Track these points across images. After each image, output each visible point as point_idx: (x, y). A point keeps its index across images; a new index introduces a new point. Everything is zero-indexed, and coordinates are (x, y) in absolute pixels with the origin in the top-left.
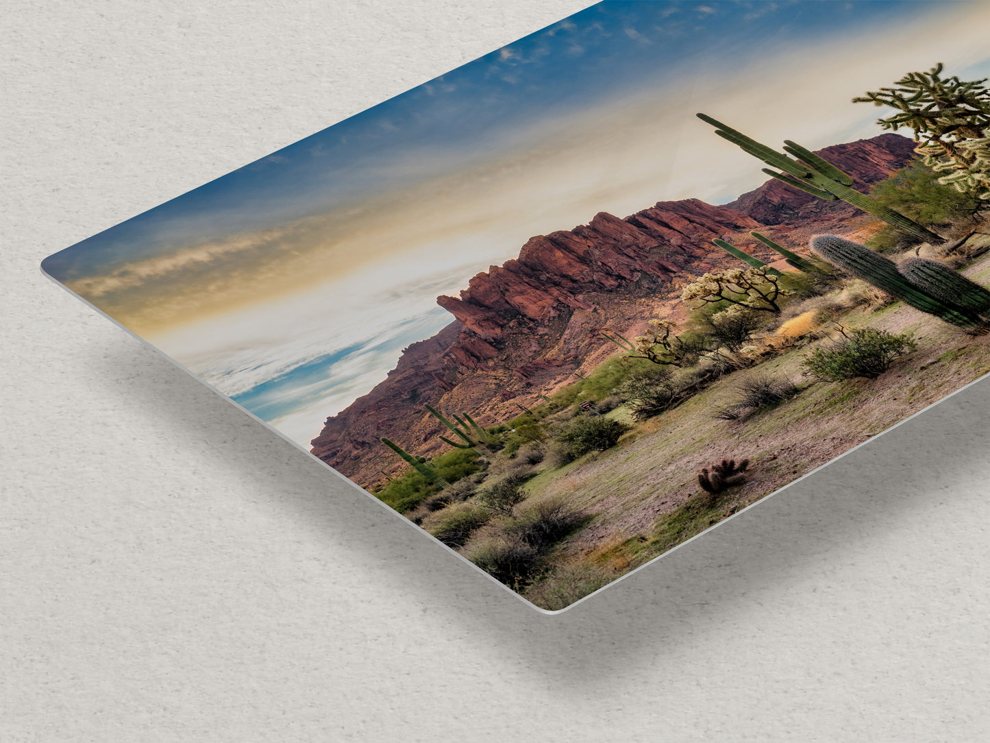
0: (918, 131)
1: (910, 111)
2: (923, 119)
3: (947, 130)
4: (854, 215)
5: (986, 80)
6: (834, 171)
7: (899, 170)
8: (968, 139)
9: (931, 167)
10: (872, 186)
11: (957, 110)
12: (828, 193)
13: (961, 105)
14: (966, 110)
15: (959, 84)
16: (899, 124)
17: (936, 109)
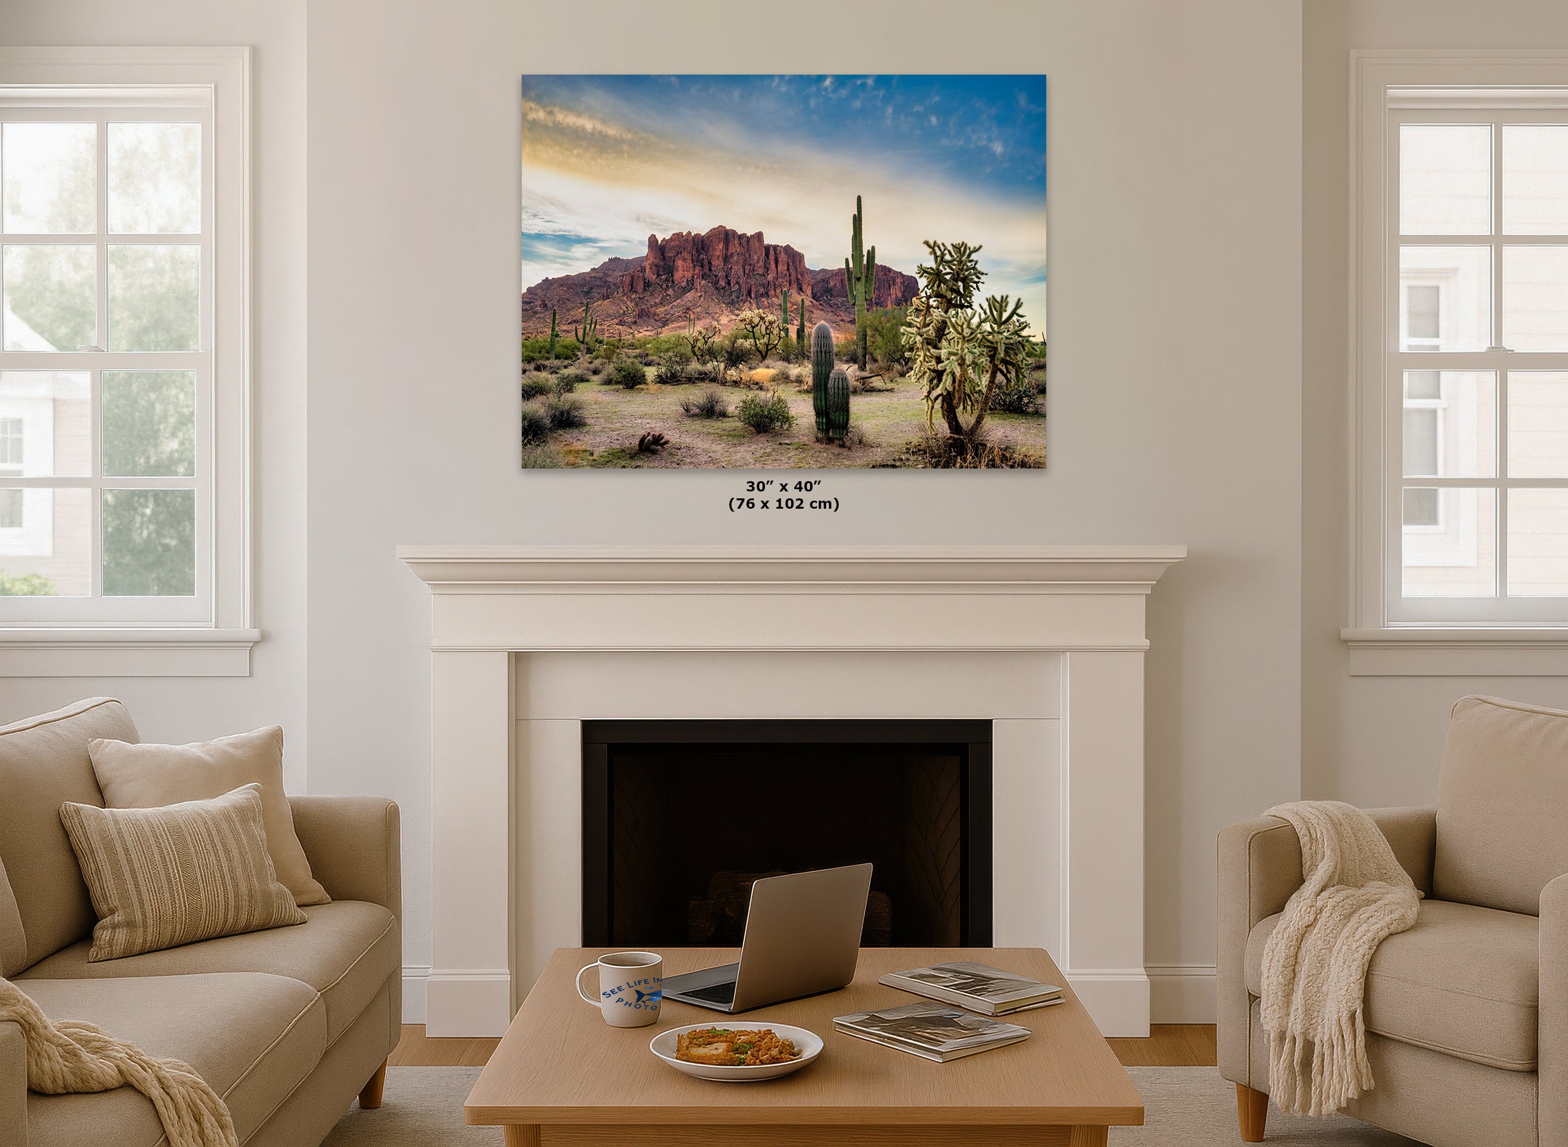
0: (927, 286)
1: (938, 269)
2: (937, 279)
3: (938, 295)
4: (849, 322)
5: (986, 274)
6: (871, 285)
7: (895, 306)
8: (940, 310)
9: (908, 316)
10: (874, 308)
11: (955, 285)
12: (854, 297)
13: (960, 284)
14: (959, 289)
15: (974, 268)
16: (925, 274)
17: (948, 277)
